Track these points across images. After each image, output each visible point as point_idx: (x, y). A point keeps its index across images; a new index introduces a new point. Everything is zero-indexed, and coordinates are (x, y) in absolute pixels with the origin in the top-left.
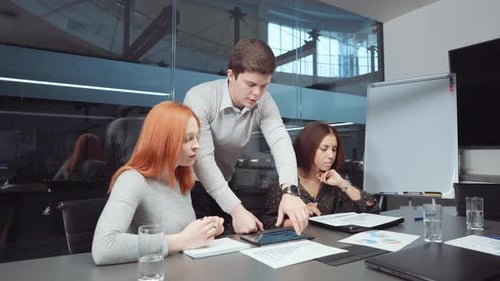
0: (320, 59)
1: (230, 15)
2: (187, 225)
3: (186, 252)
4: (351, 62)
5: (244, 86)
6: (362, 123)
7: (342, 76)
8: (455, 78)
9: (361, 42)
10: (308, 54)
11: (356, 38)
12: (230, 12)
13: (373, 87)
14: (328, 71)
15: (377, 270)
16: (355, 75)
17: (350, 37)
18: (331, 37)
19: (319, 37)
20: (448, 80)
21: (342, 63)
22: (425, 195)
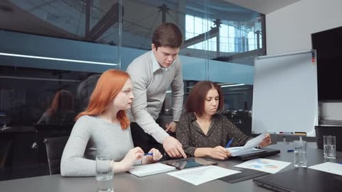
0: (221, 40)
1: (159, 9)
4: (243, 42)
5: (162, 55)
6: (251, 84)
8: (316, 53)
9: (250, 28)
10: (213, 37)
11: (247, 26)
13: (259, 59)
15: (262, 186)
16: (246, 51)
17: (243, 25)
18: (229, 25)
19: (221, 25)
20: (311, 54)
21: (237, 43)
22: (294, 134)
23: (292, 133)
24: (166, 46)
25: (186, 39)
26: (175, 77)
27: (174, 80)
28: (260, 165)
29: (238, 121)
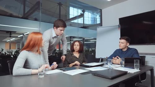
0: (85, 18)
1: (58, 4)
4: (94, 20)
7: (92, 24)
8: (120, 26)
9: (98, 14)
10: (82, 17)
11: (96, 13)
12: (58, 3)
14: (88, 22)
17: (95, 12)
18: (89, 12)
19: (85, 12)
20: (118, 26)
21: (92, 20)
25: (70, 18)
29: (92, 54)
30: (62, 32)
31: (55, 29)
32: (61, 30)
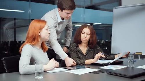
2: (48, 63)
3: (48, 72)
5: (66, 14)
6: (111, 24)
13: (116, 8)
22: (135, 54)
23: (134, 53)
24: (68, 9)
26: (68, 23)
27: (67, 25)
28: (111, 67)
29: (105, 48)
30: (70, 15)
31: (59, 11)
32: (68, 13)
